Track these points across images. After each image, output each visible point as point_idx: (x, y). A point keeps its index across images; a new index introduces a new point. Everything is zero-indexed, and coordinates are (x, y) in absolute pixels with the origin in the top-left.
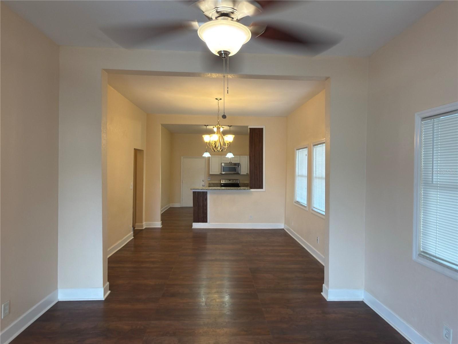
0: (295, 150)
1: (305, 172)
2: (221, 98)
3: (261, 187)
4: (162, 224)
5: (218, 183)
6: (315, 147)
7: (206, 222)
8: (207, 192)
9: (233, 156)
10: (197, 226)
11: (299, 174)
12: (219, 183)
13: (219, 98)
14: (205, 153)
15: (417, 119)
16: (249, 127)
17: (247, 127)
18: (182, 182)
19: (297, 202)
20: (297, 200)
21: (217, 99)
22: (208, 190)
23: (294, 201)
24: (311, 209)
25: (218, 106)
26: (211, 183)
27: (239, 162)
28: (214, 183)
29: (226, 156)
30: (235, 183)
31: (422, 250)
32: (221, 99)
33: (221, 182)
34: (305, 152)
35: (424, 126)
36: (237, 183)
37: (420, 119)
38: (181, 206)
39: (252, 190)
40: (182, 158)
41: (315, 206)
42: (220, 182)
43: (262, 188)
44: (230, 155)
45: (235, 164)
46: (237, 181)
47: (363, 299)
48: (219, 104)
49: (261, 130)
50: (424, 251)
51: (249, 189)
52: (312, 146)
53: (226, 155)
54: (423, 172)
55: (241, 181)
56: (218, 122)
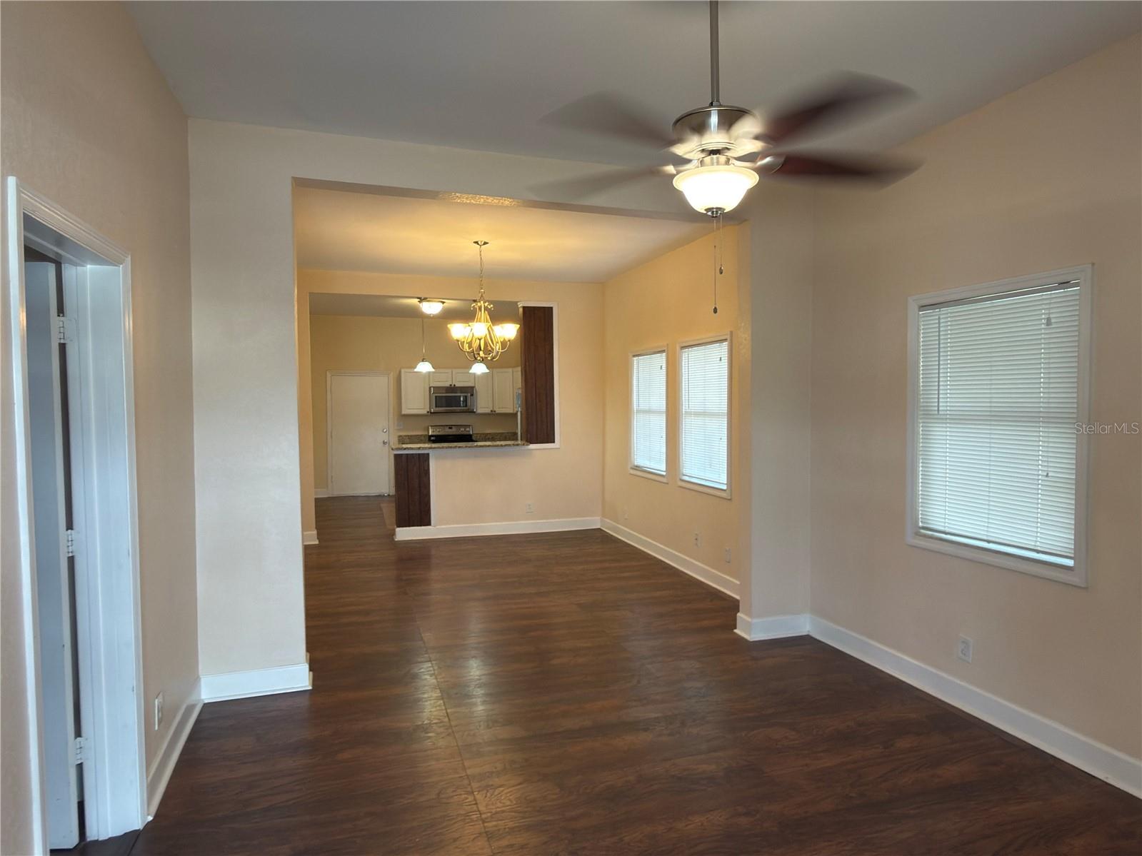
0: (631, 355)
1: (659, 402)
2: (487, 241)
3: (550, 438)
4: (319, 536)
5: (421, 435)
6: (685, 352)
7: (429, 524)
8: (428, 454)
9: (488, 371)
10: (406, 534)
11: (642, 407)
12: (425, 436)
13: (481, 239)
14: (421, 363)
15: (913, 306)
16: (520, 305)
17: (516, 303)
18: (329, 434)
19: (637, 466)
20: (636, 464)
21: (476, 243)
22: (431, 450)
23: (629, 466)
24: (678, 479)
25: (481, 259)
26: (406, 436)
27: (473, 385)
28: (411, 436)
29: (470, 372)
30: (463, 433)
31: (920, 524)
32: (485, 243)
33: (429, 433)
34: (660, 360)
35: (923, 319)
36: (467, 433)
37: (916, 308)
38: (331, 496)
39: (532, 446)
40: (329, 375)
41: (685, 471)
42: (427, 433)
43: (553, 441)
44: (479, 369)
45: (463, 389)
46: (468, 429)
47: (809, 631)
48: (482, 255)
49: (549, 311)
50: (925, 525)
51: (527, 445)
52: (678, 348)
53: (471, 368)
54: (922, 396)
55: (476, 428)
56: (482, 296)
